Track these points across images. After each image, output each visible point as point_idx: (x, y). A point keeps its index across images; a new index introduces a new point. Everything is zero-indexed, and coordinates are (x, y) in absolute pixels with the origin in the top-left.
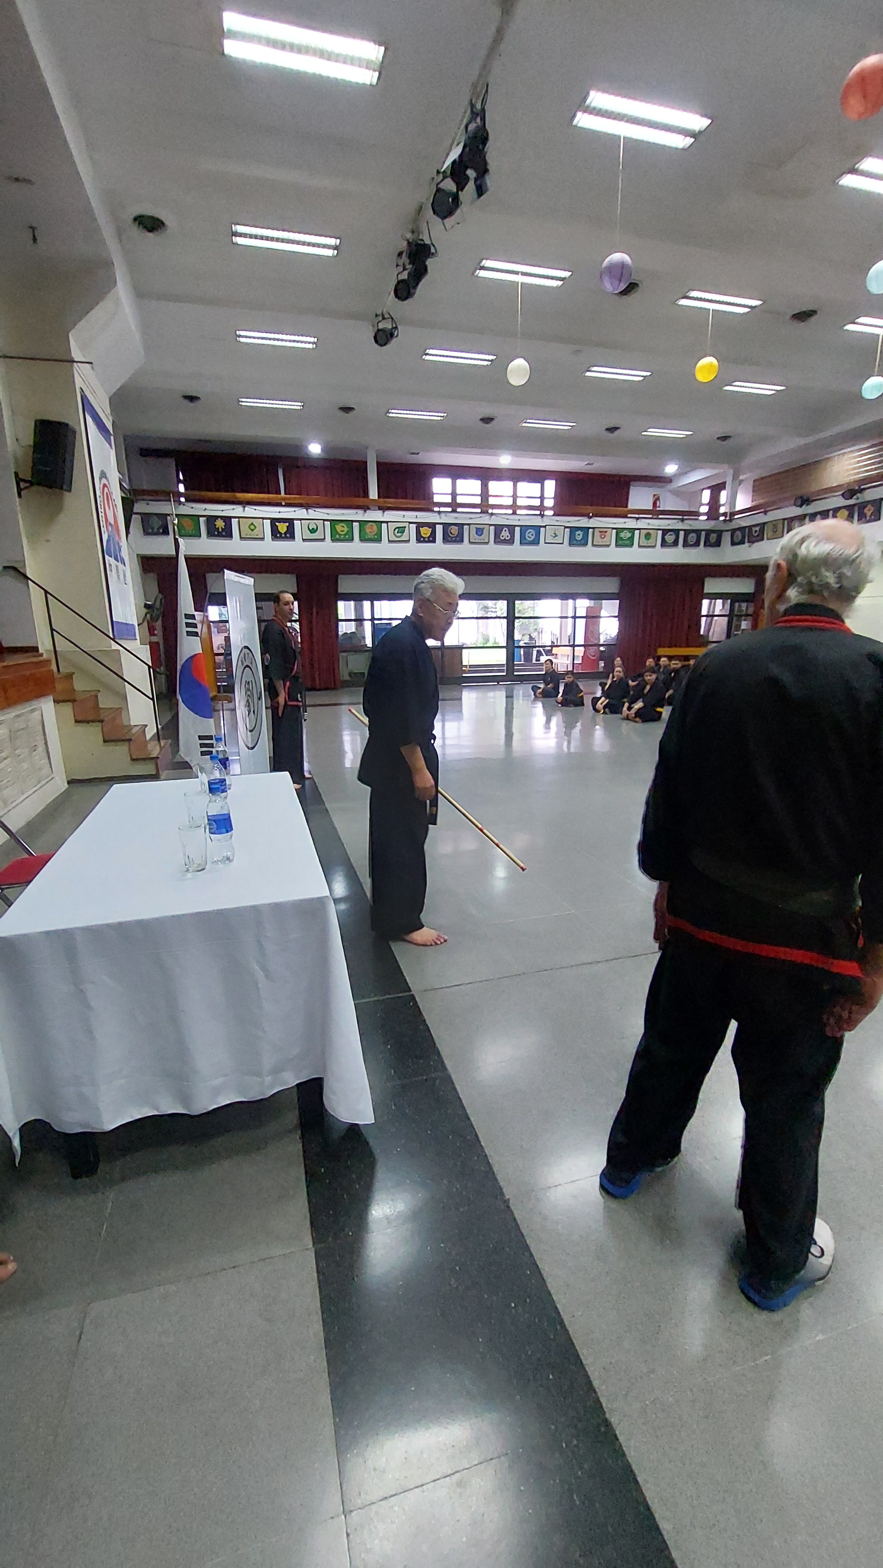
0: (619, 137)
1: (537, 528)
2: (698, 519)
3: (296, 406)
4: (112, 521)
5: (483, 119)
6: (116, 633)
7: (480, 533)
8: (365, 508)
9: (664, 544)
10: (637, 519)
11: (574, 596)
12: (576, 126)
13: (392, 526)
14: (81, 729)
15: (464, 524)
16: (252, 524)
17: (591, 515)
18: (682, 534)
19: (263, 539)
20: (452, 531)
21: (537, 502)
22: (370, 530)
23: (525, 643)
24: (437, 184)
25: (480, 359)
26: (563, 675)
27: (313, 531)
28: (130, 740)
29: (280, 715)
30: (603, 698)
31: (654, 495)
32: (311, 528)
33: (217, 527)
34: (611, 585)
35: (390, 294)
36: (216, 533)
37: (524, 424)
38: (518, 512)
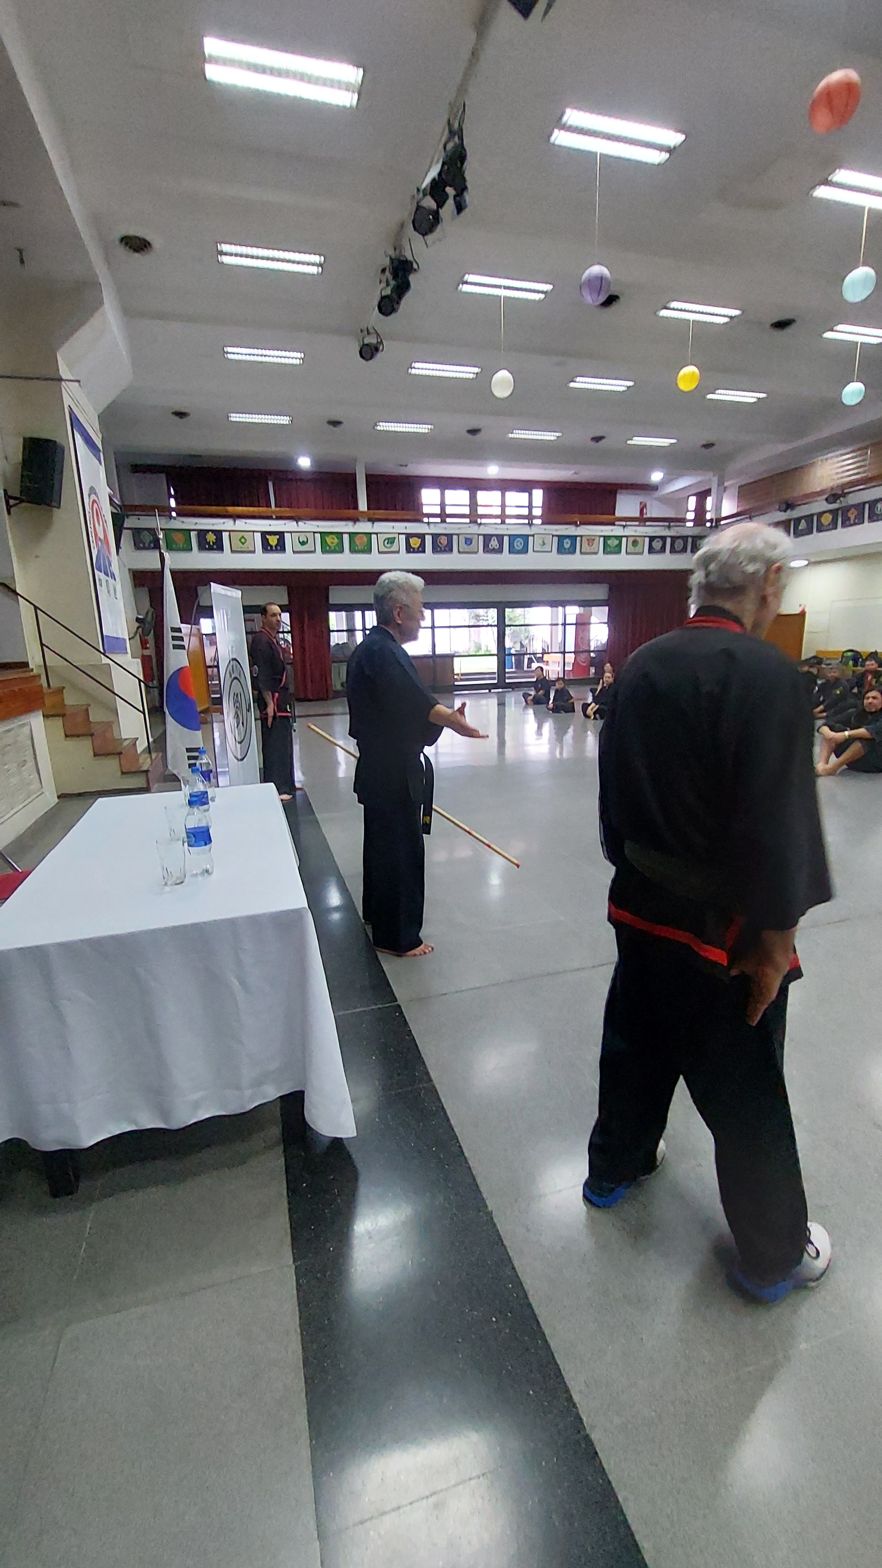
0: (596, 153)
1: (526, 537)
2: (685, 526)
3: (285, 420)
4: (101, 535)
5: (461, 139)
6: (106, 648)
7: (468, 543)
8: (355, 520)
9: (651, 550)
10: (624, 526)
11: (564, 604)
12: (553, 144)
13: (382, 538)
14: (71, 743)
15: (451, 535)
16: (243, 537)
17: (578, 523)
18: (669, 540)
19: (254, 552)
20: (441, 541)
21: (525, 512)
22: (360, 542)
23: (516, 651)
24: (418, 203)
25: (467, 372)
26: (553, 683)
27: (303, 543)
28: (120, 753)
29: (270, 726)
30: (593, 704)
31: (641, 503)
32: (301, 541)
33: (208, 541)
34: (600, 592)
35: (374, 310)
36: (207, 547)
37: (510, 435)
38: (507, 521)
